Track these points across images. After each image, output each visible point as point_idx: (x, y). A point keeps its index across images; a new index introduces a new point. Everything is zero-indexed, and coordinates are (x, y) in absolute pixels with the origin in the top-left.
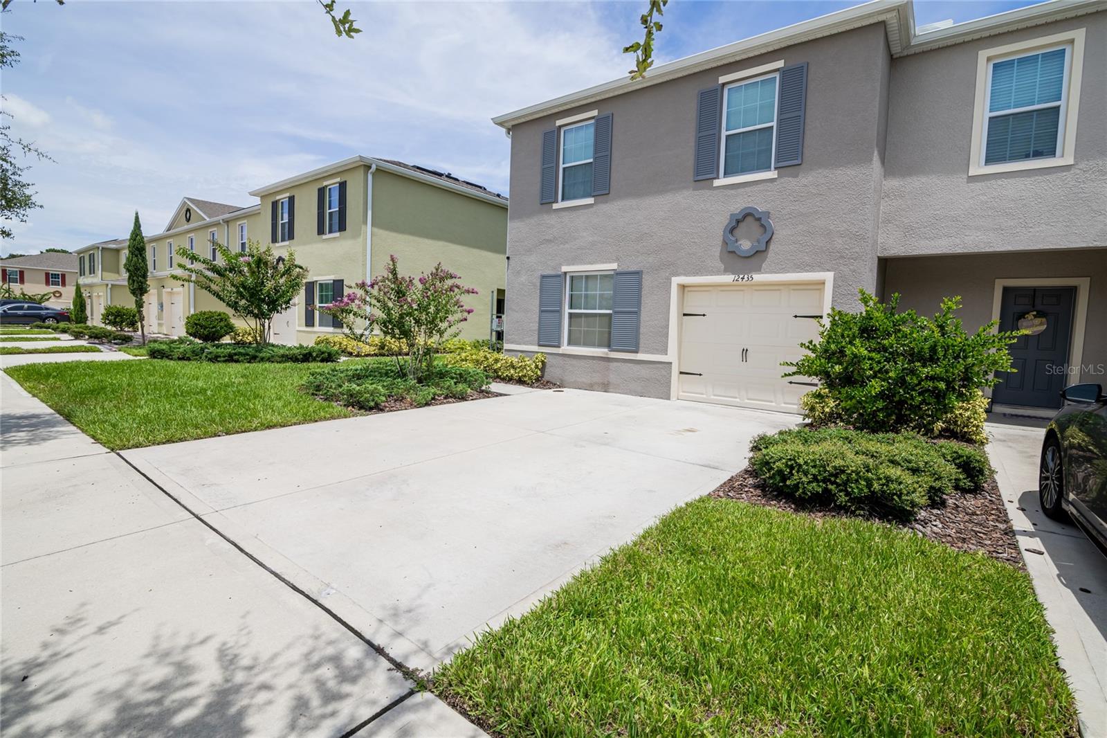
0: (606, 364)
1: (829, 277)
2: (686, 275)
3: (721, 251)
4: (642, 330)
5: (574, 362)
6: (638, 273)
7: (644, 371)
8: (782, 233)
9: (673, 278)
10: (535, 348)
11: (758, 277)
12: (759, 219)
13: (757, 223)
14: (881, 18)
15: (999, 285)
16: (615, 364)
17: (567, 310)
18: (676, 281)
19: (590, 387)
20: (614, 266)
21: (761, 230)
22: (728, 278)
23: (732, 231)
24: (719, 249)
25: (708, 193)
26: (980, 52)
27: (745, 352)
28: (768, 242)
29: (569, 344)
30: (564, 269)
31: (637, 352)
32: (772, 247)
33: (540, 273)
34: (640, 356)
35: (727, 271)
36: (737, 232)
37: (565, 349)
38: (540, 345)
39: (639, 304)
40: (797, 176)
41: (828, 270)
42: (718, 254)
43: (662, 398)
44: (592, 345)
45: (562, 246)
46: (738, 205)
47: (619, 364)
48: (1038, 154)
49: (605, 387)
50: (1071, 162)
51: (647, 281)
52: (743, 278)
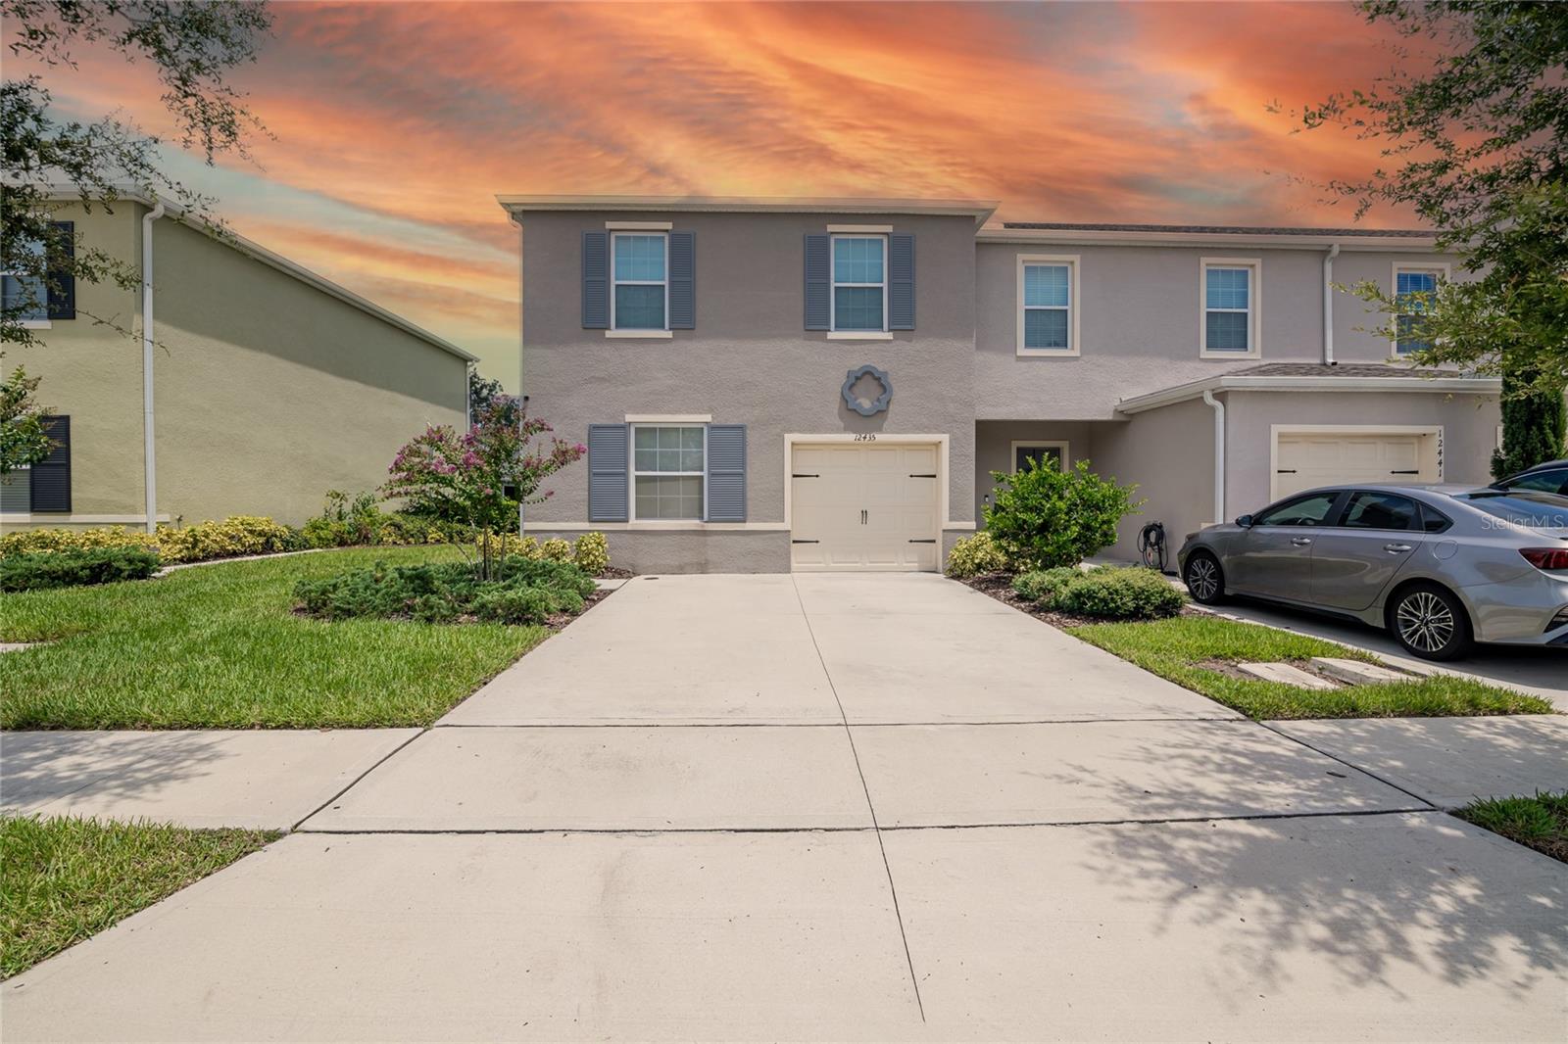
0: (702, 539)
1: (945, 438)
2: (800, 432)
3: (840, 408)
4: (750, 494)
5: (652, 540)
6: (741, 428)
7: (755, 543)
8: (900, 394)
9: (786, 435)
10: (586, 526)
11: (880, 437)
12: (878, 379)
13: (875, 382)
14: (973, 214)
15: (1015, 445)
16: (716, 538)
17: (633, 473)
18: (789, 438)
19: (680, 570)
20: (708, 418)
21: (880, 390)
22: (850, 437)
23: (851, 387)
24: (837, 406)
25: (821, 344)
26: (1018, 255)
27: (865, 513)
28: (888, 403)
29: (638, 516)
30: (629, 418)
31: (744, 521)
32: (891, 407)
33: (587, 422)
34: (749, 526)
35: (846, 429)
36: (855, 389)
37: (634, 523)
38: (591, 521)
39: (743, 465)
40: (910, 341)
41: (944, 433)
42: (836, 411)
43: (780, 572)
44: (676, 516)
45: (623, 388)
46: (857, 361)
47: (720, 537)
48: (1057, 345)
49: (703, 568)
50: (1078, 355)
51: (752, 437)
52: (865, 438)
